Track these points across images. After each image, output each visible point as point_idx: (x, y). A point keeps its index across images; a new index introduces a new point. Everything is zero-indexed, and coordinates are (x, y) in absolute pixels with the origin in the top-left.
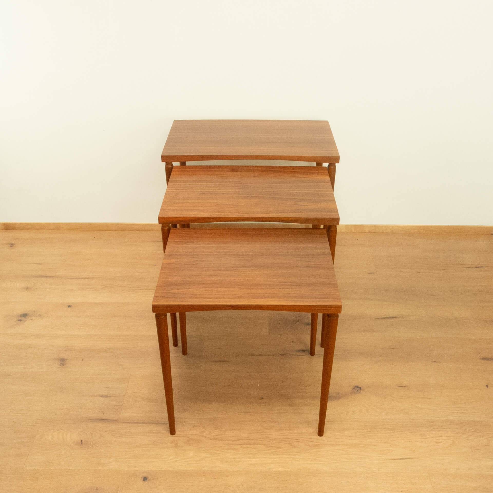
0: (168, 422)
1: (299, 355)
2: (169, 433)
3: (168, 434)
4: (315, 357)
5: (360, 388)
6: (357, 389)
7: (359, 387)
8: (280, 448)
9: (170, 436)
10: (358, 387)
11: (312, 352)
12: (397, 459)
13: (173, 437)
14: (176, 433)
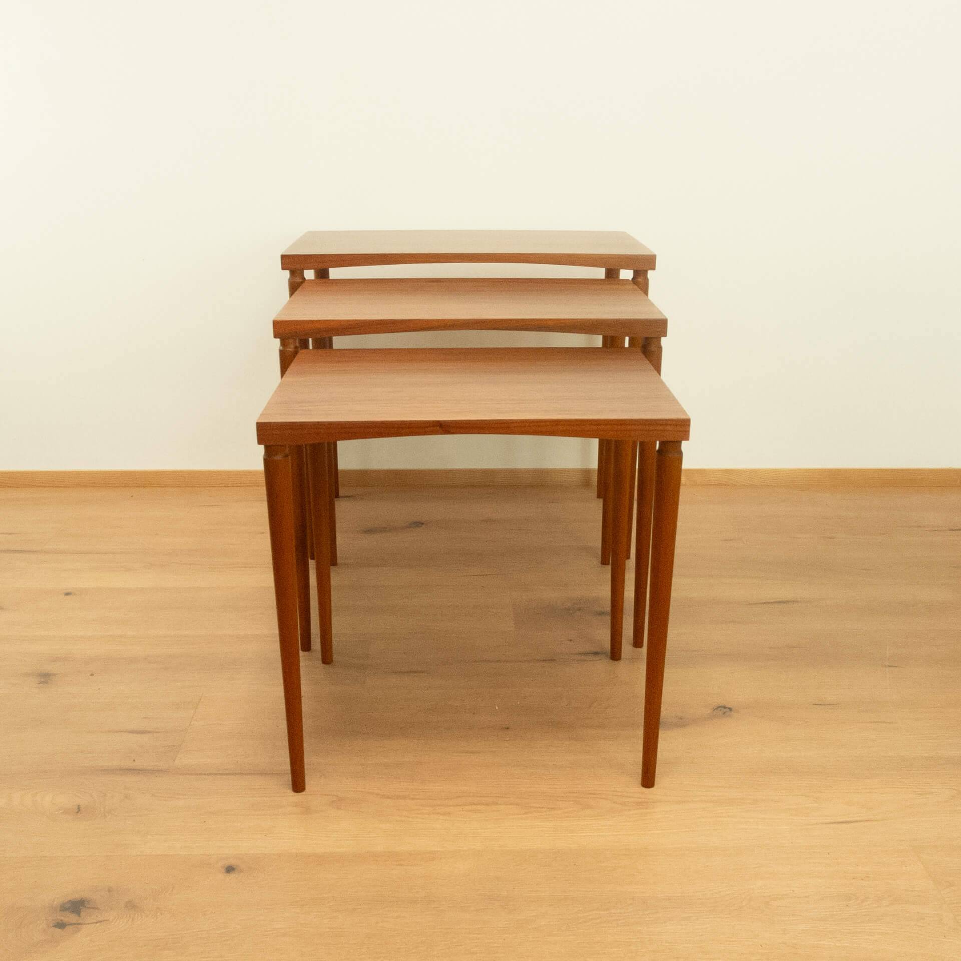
0: (289, 772)
1: (586, 660)
2: (291, 789)
3: (289, 791)
4: (622, 662)
5: (730, 709)
6: (724, 710)
7: (727, 706)
8: (554, 809)
9: (293, 793)
10: (725, 707)
11: (615, 654)
12: (835, 823)
13: (298, 795)
14: (306, 788)
